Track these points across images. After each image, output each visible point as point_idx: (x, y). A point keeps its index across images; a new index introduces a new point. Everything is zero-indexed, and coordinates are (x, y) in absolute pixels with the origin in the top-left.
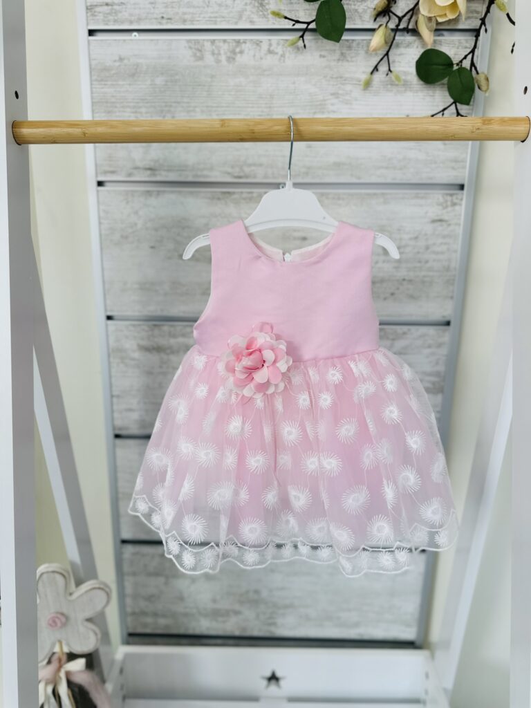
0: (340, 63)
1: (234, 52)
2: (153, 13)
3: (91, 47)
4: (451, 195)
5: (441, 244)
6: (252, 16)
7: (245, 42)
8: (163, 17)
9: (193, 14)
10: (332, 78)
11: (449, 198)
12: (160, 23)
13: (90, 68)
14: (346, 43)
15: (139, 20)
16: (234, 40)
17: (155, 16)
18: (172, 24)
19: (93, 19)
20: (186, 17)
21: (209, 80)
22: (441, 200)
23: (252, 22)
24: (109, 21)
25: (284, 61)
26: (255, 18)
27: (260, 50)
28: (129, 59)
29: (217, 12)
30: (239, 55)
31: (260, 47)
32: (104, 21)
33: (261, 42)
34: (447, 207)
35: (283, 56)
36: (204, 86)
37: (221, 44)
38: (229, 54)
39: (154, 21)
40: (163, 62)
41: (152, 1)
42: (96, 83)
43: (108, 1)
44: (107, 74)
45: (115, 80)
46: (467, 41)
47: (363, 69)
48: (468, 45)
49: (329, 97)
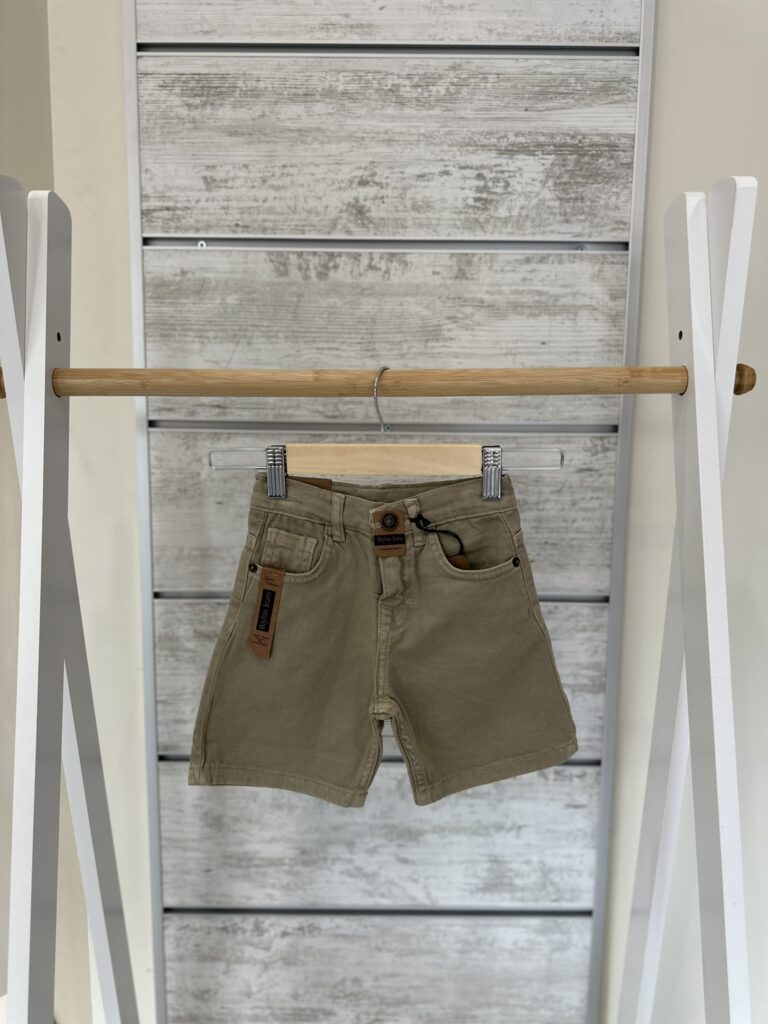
0: (458, 282)
1: (326, 267)
2: (225, 220)
3: (146, 258)
4: (602, 438)
5: (592, 498)
6: (349, 225)
7: (340, 255)
8: (237, 225)
9: (275, 221)
10: (448, 298)
11: (599, 442)
12: (235, 232)
13: (144, 283)
14: (465, 257)
15: (208, 227)
16: (327, 253)
17: (228, 223)
18: (248, 232)
19: (149, 226)
20: (266, 224)
21: (295, 299)
22: (589, 444)
23: (348, 232)
24: (170, 228)
25: (389, 278)
26: (352, 227)
27: (358, 265)
28: (193, 273)
29: (305, 220)
30: (332, 271)
31: (359, 261)
32: (163, 228)
33: (360, 255)
34: (596, 453)
35: (387, 272)
36: (289, 306)
37: (311, 257)
38: (320, 269)
39: (227, 229)
40: (237, 276)
41: (225, 204)
42: (149, 300)
43: (170, 204)
44: (165, 291)
45: (175, 298)
46: (613, 256)
47: (486, 288)
48: (615, 260)
49: (445, 322)
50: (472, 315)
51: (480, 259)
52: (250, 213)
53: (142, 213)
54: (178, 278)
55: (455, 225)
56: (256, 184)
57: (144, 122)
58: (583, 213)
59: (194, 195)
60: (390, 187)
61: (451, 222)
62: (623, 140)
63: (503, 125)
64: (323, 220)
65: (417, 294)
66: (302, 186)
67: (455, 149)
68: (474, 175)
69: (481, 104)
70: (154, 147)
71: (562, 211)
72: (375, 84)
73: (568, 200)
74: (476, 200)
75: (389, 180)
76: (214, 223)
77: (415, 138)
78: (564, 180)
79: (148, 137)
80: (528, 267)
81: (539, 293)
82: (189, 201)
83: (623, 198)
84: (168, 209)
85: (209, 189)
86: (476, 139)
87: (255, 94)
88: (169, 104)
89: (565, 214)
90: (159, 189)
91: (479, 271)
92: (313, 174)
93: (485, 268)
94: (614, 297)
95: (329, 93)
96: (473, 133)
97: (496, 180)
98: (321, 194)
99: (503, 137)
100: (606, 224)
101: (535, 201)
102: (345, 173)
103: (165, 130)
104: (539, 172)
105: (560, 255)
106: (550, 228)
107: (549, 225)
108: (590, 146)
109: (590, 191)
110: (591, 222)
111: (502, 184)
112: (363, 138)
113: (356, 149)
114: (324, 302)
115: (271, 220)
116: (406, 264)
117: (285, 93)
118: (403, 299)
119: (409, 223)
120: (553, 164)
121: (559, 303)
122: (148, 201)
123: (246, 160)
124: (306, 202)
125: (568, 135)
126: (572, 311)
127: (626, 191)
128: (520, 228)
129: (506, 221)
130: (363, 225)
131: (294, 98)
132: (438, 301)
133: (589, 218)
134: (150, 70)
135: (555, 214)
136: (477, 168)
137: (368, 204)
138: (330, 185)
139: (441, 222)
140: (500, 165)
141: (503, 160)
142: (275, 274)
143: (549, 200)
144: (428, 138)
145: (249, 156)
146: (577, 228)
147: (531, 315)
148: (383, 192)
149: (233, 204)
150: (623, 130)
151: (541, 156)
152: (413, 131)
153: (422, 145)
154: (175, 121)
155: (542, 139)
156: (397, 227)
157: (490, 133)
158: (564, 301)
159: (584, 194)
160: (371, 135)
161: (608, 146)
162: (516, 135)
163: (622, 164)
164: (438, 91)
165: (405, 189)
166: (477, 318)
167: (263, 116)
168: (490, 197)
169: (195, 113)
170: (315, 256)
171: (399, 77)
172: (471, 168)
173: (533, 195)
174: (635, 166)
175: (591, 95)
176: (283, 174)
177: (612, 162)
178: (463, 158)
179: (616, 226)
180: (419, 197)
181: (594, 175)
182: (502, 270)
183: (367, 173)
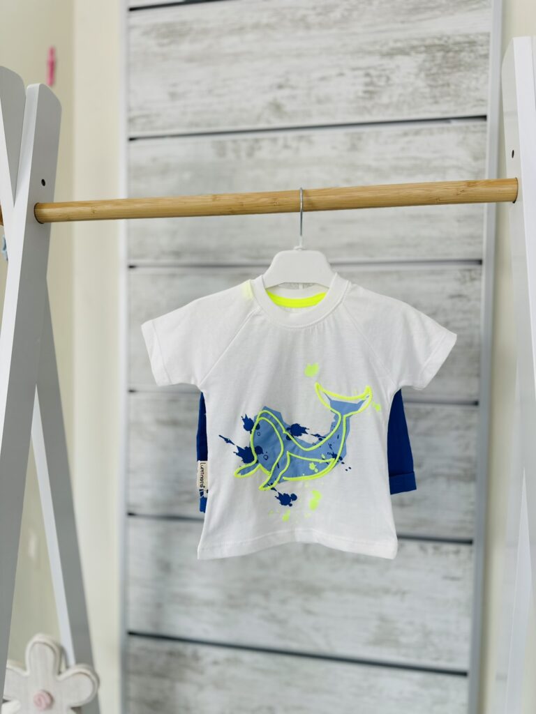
0: (351, 153)
1: (252, 148)
4: (470, 270)
6: (270, 117)
7: (263, 139)
9: (218, 119)
10: (344, 166)
11: (467, 274)
13: (128, 168)
14: (357, 135)
15: (172, 126)
16: (253, 139)
17: (185, 122)
18: (199, 129)
19: (133, 129)
20: (211, 121)
22: (459, 275)
24: (146, 129)
25: (298, 154)
26: (272, 119)
27: (276, 146)
28: (161, 159)
30: (257, 151)
31: (277, 143)
32: (142, 129)
33: (277, 139)
34: (465, 282)
35: (297, 149)
36: (226, 178)
37: (242, 143)
38: (248, 150)
40: (191, 159)
41: (183, 110)
43: (146, 113)
46: (475, 126)
47: (373, 157)
48: (476, 130)
50: (362, 176)
51: (368, 135)
52: (200, 115)
53: (128, 120)
54: (151, 164)
55: (348, 112)
56: (205, 94)
58: (449, 95)
59: (162, 105)
60: (300, 88)
61: (345, 110)
62: (481, 38)
63: (384, 35)
64: (251, 115)
65: (319, 164)
66: (237, 92)
67: (348, 56)
68: (362, 74)
69: (368, 22)
71: (432, 95)
72: (289, 16)
73: (436, 87)
74: (365, 92)
75: (298, 83)
76: (175, 123)
77: (318, 51)
78: (433, 72)
80: (406, 139)
81: (415, 158)
82: (159, 110)
83: (481, 81)
84: (144, 116)
85: (172, 101)
86: (364, 48)
88: (148, 45)
89: (434, 97)
90: (140, 103)
91: (367, 144)
92: (244, 84)
93: (372, 142)
94: (476, 158)
96: (361, 43)
97: (380, 76)
98: (250, 97)
99: (384, 44)
100: (468, 102)
101: (410, 89)
102: (267, 81)
103: (145, 63)
104: (413, 68)
105: (432, 128)
106: (423, 109)
107: (422, 106)
108: (453, 44)
109: (454, 78)
110: (456, 102)
111: (384, 79)
112: (280, 55)
113: (275, 64)
114: (251, 174)
115: (215, 119)
116: (312, 143)
117: (226, 29)
118: (310, 168)
119: (314, 113)
120: (424, 61)
121: (431, 165)
122: (132, 111)
123: (198, 78)
124: (239, 104)
125: (436, 37)
126: (442, 171)
127: (484, 76)
128: (399, 110)
129: (387, 106)
130: (280, 116)
131: (232, 32)
132: (335, 168)
133: (454, 99)
134: (137, 24)
135: (426, 98)
136: (365, 69)
137: (284, 101)
139: (338, 111)
140: (383, 65)
141: (384, 61)
142: (216, 156)
143: (422, 87)
144: (328, 51)
146: (445, 107)
147: (409, 174)
148: (295, 92)
149: (189, 109)
150: (481, 30)
151: (415, 55)
152: (317, 46)
153: (323, 56)
154: (151, 56)
155: (415, 43)
156: (305, 116)
157: (375, 43)
158: (435, 163)
159: (450, 81)
160: (286, 52)
161: (468, 43)
162: (395, 42)
163: (481, 56)
164: (335, 16)
165: (311, 89)
167: (210, 47)
168: (375, 89)
169: (165, 49)
170: (245, 142)
171: (307, 9)
172: (361, 69)
173: (408, 85)
174: (490, 56)
175: (454, 6)
176: (223, 86)
177: (472, 55)
178: (354, 62)
179: (476, 103)
180: (321, 94)
181: (457, 66)
182: (386, 143)
183: (283, 80)
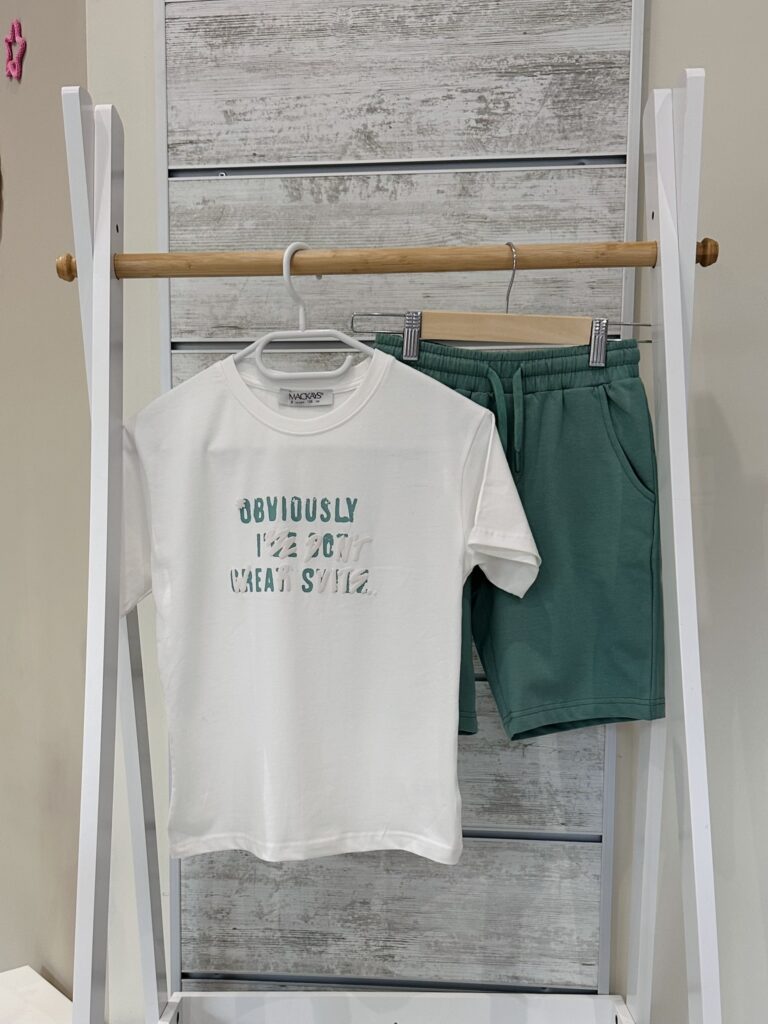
1: (337, 190)
2: (244, 150)
3: (171, 189)
7: (349, 178)
8: (255, 155)
9: (290, 149)
12: (252, 161)
13: (169, 212)
15: (227, 158)
16: (338, 177)
17: (246, 153)
18: (265, 161)
21: (307, 222)
23: (358, 157)
24: (193, 160)
25: (396, 199)
26: (362, 152)
27: (367, 187)
29: (317, 147)
32: (187, 160)
35: (394, 192)
37: (322, 182)
38: (331, 193)
39: (245, 159)
40: (254, 203)
41: (243, 135)
42: (175, 229)
43: (193, 138)
44: (189, 219)
45: (197, 225)
46: (611, 169)
47: (489, 205)
48: (612, 174)
49: (451, 237)
50: (476, 230)
51: (483, 177)
52: (266, 143)
53: (168, 145)
54: (200, 207)
55: (458, 145)
56: (272, 116)
57: (170, 62)
58: (581, 129)
59: (214, 129)
60: (397, 113)
61: (454, 144)
63: (503, 49)
64: (333, 146)
65: (423, 212)
66: (315, 115)
67: (457, 73)
68: (475, 98)
69: (482, 31)
70: (179, 86)
71: (561, 129)
72: (382, 17)
73: (566, 118)
74: (477, 121)
75: (395, 107)
76: (233, 154)
77: (420, 65)
78: (561, 98)
79: (174, 77)
80: (530, 183)
81: (540, 208)
82: (210, 134)
83: (619, 113)
84: (191, 142)
85: (228, 122)
86: (477, 63)
87: (271, 32)
88: (193, 45)
89: (564, 131)
90: (184, 124)
91: (482, 188)
92: (325, 104)
93: (487, 186)
94: (613, 210)
95: (339, 28)
96: (474, 57)
97: (496, 102)
98: (332, 122)
99: (503, 60)
100: (604, 139)
101: (534, 120)
102: (355, 101)
103: (190, 70)
104: (537, 92)
105: (560, 170)
106: (550, 145)
107: (548, 142)
108: (586, 65)
109: (587, 108)
110: (588, 137)
111: (503, 105)
112: (371, 68)
113: (363, 79)
114: (333, 224)
115: (285, 149)
116: (412, 185)
117: (300, 29)
118: (410, 217)
119: (415, 145)
120: (551, 84)
121: (559, 218)
122: (173, 135)
123: (263, 94)
124: (318, 131)
125: (565, 55)
126: (573, 224)
127: (622, 106)
128: (520, 146)
129: (506, 140)
130: (372, 150)
131: (308, 33)
132: (442, 219)
133: (588, 133)
134: (177, 15)
135: (554, 132)
136: (478, 91)
137: (376, 129)
138: (341, 114)
139: (445, 144)
140: (501, 87)
141: (503, 83)
142: (289, 199)
143: (549, 118)
144: (432, 65)
145: (266, 90)
146: (576, 145)
147: (533, 229)
148: (390, 118)
149: (251, 135)
150: (619, 48)
151: (539, 77)
152: (418, 58)
153: (426, 72)
154: (199, 60)
155: (540, 60)
156: (403, 150)
157: (491, 58)
158: (564, 215)
159: (581, 111)
160: (378, 65)
161: (603, 63)
162: (515, 58)
163: (619, 80)
164: (441, 20)
165: (410, 114)
166: (480, 233)
167: (280, 52)
168: (491, 118)
169: (217, 53)
170: (325, 182)
171: (405, 8)
172: (473, 91)
173: (532, 114)
174: (630, 81)
175: (586, 16)
176: (296, 105)
177: (608, 78)
178: (465, 82)
179: (613, 140)
180: (424, 121)
181: (591, 93)
182: (504, 187)
183: (375, 100)
